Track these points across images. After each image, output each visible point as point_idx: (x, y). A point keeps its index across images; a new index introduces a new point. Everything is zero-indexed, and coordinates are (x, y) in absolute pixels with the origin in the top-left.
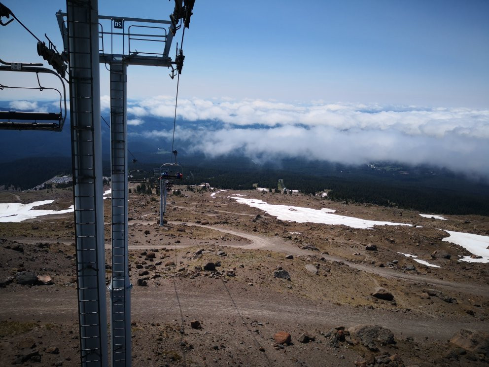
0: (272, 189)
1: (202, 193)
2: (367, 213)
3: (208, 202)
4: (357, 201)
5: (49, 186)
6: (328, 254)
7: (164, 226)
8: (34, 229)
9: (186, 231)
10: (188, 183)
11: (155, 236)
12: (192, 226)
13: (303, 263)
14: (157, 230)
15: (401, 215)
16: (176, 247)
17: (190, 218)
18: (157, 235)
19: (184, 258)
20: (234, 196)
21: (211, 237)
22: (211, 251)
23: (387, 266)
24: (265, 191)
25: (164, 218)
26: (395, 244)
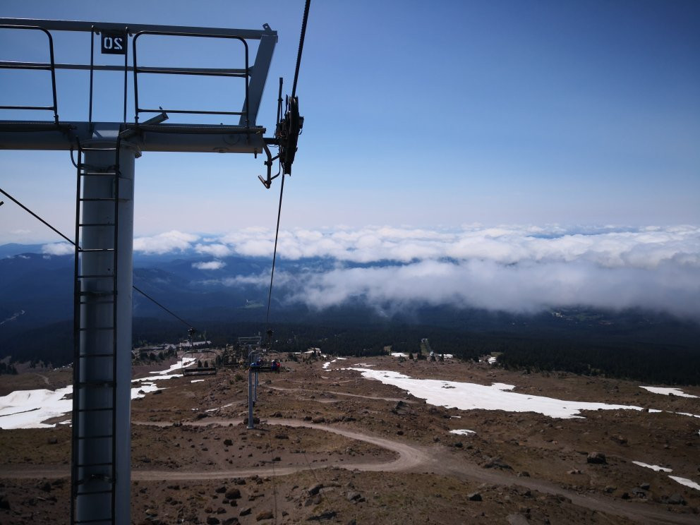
0: (414, 355)
1: (311, 363)
2: (564, 389)
3: (320, 377)
4: (542, 369)
6: (528, 475)
7: (255, 429)
8: (51, 443)
9: (290, 437)
10: (290, 349)
11: (240, 449)
12: (298, 428)
13: (501, 509)
14: (243, 436)
15: (618, 391)
16: (274, 473)
17: (295, 411)
18: (243, 447)
19: (289, 500)
20: (357, 367)
21: (330, 448)
22: (334, 487)
23: (635, 497)
24: (403, 358)
25: (254, 412)
26: (627, 446)
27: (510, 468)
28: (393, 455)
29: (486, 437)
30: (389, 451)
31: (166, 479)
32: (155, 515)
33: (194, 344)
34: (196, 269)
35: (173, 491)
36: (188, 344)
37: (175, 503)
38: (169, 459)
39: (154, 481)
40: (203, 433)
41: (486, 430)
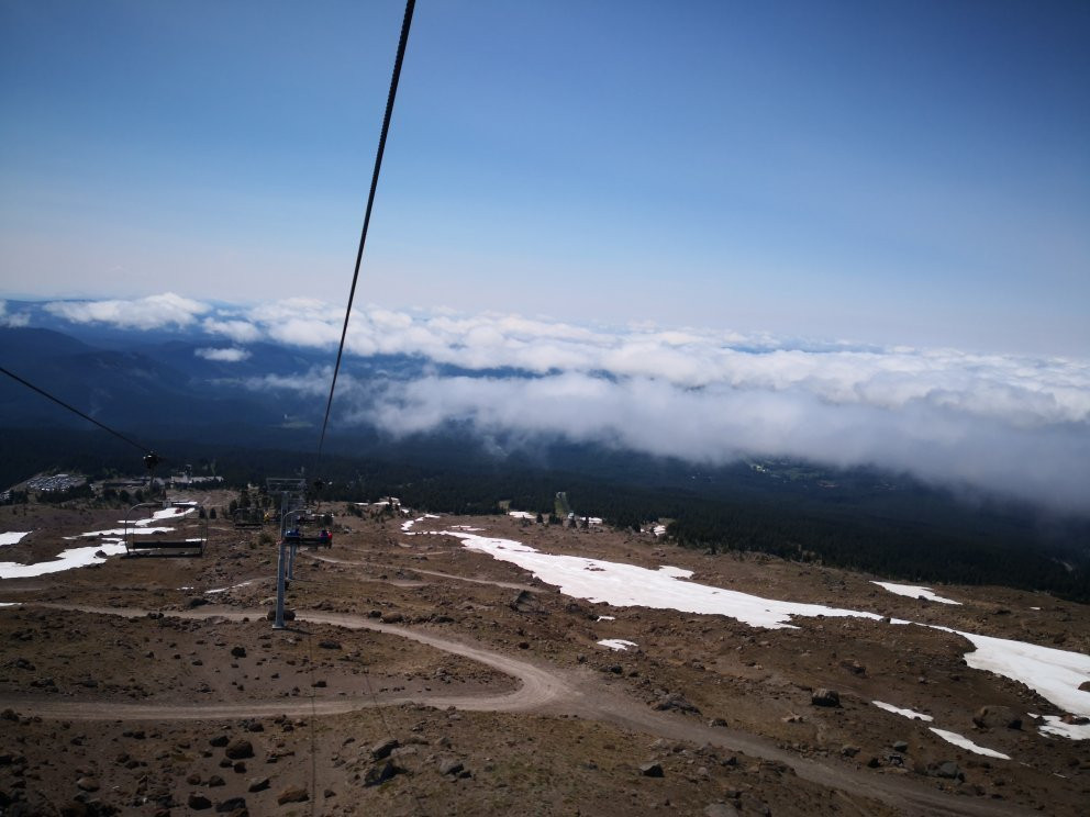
0: (543, 516)
1: (383, 521)
2: (765, 582)
3: (396, 545)
4: (732, 548)
5: (21, 498)
6: (725, 724)
7: (287, 629)
9: (343, 646)
10: (351, 496)
11: (259, 664)
12: (359, 630)
13: (696, 792)
14: (266, 642)
15: (844, 589)
16: (314, 710)
17: (354, 601)
18: (264, 660)
19: (338, 765)
20: (455, 530)
21: (409, 668)
22: (417, 746)
23: (888, 765)
24: (528, 520)
25: (286, 600)
26: (865, 677)
27: (697, 711)
28: (510, 683)
29: (653, 654)
30: (505, 675)
31: (122, 717)
32: (94, 790)
33: (196, 479)
34: (201, 360)
35: (132, 741)
36: (184, 480)
37: (136, 764)
38: (133, 680)
39: (101, 722)
40: (197, 633)
41: (653, 641)
